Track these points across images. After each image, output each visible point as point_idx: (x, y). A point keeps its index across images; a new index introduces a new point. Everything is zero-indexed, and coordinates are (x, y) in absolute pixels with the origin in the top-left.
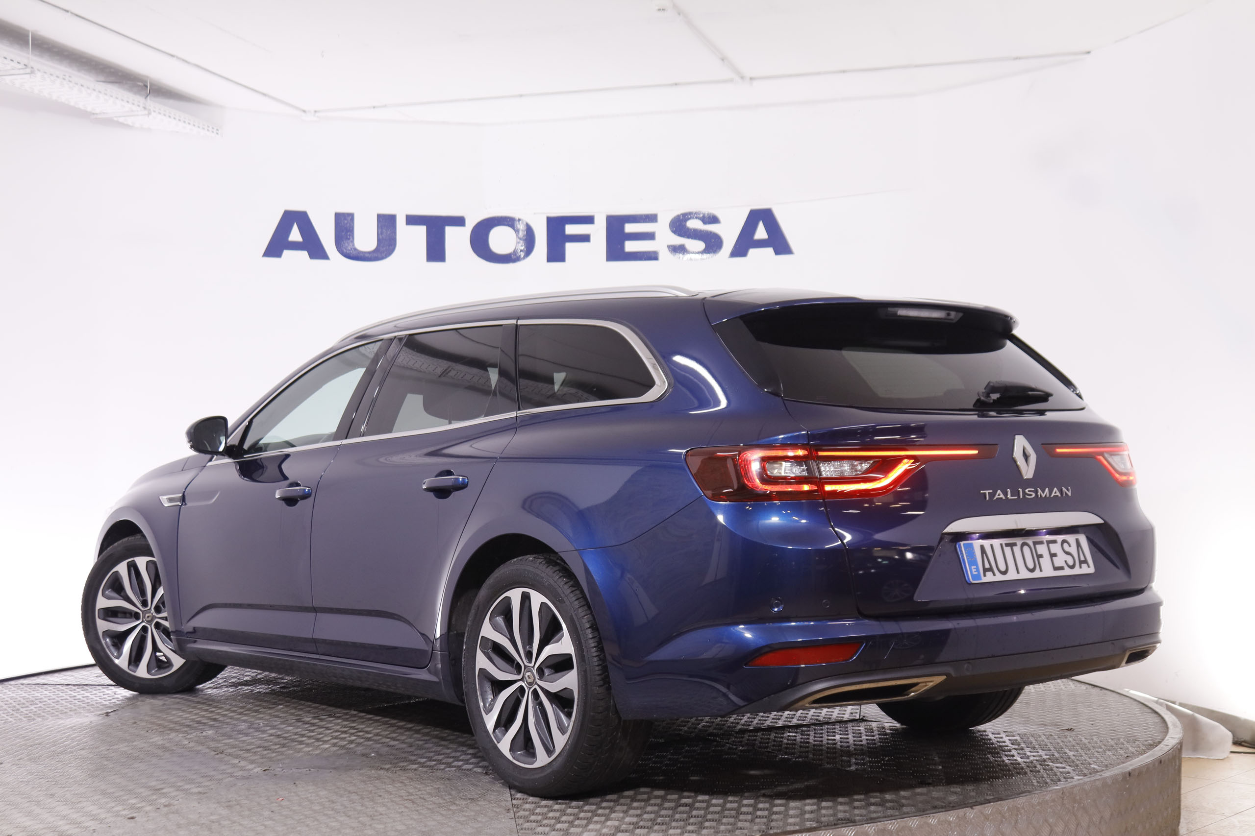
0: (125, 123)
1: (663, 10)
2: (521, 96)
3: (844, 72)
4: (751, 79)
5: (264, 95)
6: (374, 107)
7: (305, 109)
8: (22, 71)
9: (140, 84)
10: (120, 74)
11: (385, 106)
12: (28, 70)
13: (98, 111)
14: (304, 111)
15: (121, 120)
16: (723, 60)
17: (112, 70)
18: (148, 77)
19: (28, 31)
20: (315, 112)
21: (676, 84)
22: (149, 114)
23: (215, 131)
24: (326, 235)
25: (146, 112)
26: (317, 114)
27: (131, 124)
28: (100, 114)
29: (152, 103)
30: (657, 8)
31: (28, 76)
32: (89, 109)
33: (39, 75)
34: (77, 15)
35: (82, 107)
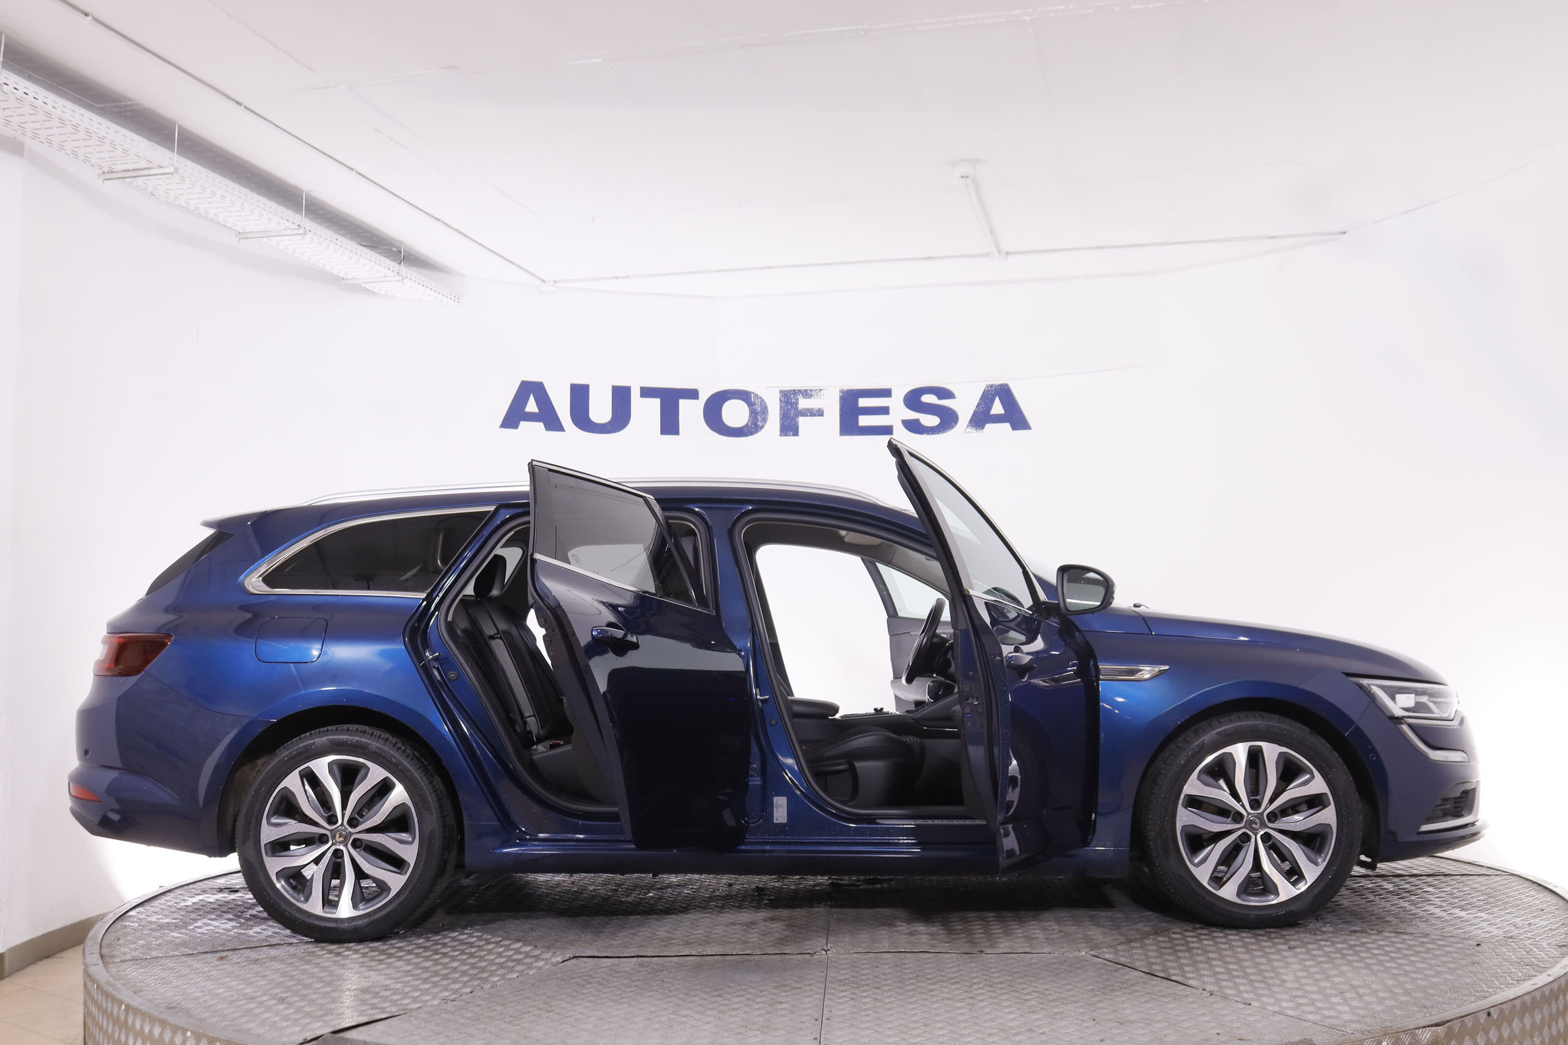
0: (372, 290)
1: (967, 177)
2: (770, 268)
3: (1101, 248)
4: (1006, 253)
5: (512, 263)
6: (616, 278)
7: (545, 279)
8: (295, 232)
9: (395, 249)
10: (375, 239)
11: (628, 277)
12: (302, 231)
13: (350, 277)
14: (544, 281)
15: (369, 286)
16: (991, 232)
17: (369, 235)
18: (402, 242)
19: (302, 191)
20: (555, 282)
21: (930, 258)
22: (403, 279)
23: (457, 300)
24: (562, 407)
25: (400, 278)
26: (556, 284)
27: (376, 291)
28: (351, 279)
29: (403, 269)
30: (959, 175)
31: (299, 237)
32: (341, 275)
33: (310, 235)
34: (360, 174)
35: (336, 273)
